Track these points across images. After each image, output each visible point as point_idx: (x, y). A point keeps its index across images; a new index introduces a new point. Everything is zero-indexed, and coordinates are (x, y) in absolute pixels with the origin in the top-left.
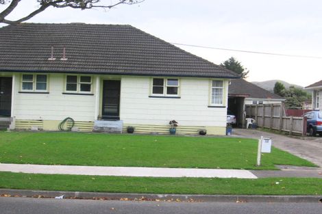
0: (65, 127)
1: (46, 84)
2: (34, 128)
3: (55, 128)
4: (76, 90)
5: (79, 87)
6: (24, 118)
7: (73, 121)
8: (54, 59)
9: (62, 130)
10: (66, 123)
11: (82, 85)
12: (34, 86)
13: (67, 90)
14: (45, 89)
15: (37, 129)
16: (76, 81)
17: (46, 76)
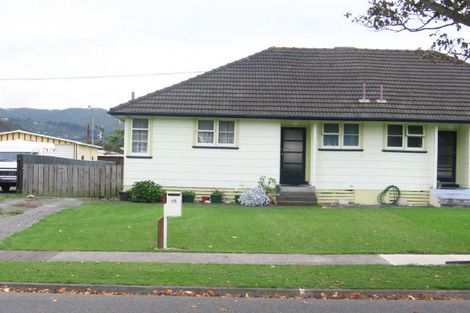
0: (387, 199)
1: (357, 137)
2: (344, 201)
3: (372, 200)
4: (401, 146)
5: (405, 141)
6: (326, 187)
7: (398, 190)
8: (368, 101)
9: (384, 204)
10: (388, 193)
11: (409, 138)
12: (341, 140)
13: (389, 145)
14: (357, 144)
15: (347, 202)
16: (402, 133)
17: (357, 126)
